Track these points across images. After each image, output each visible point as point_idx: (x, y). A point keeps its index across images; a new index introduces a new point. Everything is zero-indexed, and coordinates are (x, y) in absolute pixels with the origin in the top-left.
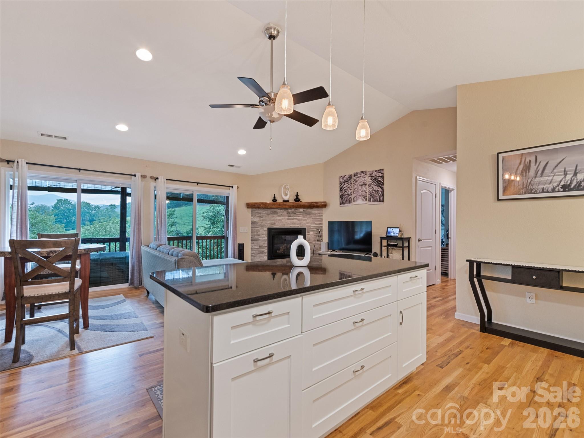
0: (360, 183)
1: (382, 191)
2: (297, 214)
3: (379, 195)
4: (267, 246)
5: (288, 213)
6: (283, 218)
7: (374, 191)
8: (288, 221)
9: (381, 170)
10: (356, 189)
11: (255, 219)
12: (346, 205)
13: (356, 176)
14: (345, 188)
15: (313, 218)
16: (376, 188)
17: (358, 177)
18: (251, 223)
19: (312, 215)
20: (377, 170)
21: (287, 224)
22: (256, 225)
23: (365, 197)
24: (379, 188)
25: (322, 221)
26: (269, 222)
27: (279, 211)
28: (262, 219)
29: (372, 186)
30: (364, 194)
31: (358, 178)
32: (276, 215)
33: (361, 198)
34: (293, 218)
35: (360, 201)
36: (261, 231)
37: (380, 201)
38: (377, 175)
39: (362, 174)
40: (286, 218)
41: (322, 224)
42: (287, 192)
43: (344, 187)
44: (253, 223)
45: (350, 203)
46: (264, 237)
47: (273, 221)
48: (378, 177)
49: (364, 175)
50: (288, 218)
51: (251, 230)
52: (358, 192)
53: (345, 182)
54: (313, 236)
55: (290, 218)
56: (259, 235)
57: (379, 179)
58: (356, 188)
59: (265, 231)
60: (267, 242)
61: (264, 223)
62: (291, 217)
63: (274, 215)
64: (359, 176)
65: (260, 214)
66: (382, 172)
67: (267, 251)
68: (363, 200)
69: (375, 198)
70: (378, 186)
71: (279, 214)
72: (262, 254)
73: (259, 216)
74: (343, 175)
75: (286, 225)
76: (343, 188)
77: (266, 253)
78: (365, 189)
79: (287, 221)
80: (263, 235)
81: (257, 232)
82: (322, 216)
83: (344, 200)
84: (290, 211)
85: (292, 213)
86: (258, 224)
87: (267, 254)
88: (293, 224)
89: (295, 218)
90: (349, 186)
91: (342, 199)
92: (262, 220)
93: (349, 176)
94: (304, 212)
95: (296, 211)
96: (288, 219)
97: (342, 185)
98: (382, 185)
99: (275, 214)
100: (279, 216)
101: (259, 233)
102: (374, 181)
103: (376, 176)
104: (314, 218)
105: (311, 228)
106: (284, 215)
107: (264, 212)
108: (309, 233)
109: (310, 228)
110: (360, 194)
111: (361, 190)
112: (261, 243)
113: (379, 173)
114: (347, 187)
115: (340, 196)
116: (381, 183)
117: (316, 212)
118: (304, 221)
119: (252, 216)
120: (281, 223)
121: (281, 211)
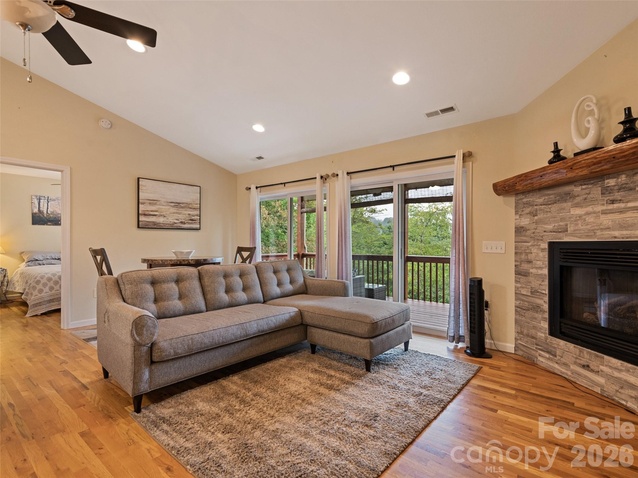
4: (547, 292)
5: (605, 191)
6: (590, 209)
8: (606, 220)
11: (523, 219)
18: (515, 232)
22: (525, 236)
26: (550, 227)
27: (577, 189)
28: (536, 218)
32: (570, 204)
34: (623, 205)
36: (534, 250)
40: (600, 208)
44: (519, 230)
46: (541, 268)
47: (561, 223)
50: (605, 207)
51: (516, 248)
55: (612, 206)
56: (530, 262)
59: (543, 250)
60: (546, 282)
61: (541, 228)
62: (616, 205)
63: (564, 205)
65: (532, 205)
67: (546, 307)
71: (578, 200)
72: (537, 312)
73: (530, 213)
77: (544, 312)
79: (603, 217)
80: (538, 262)
81: (527, 254)
84: (611, 182)
85: (620, 190)
86: (528, 233)
87: (546, 315)
89: (631, 205)
92: (537, 223)
96: (605, 212)
99: (565, 201)
100: (577, 205)
101: (531, 257)
106: (594, 201)
107: (541, 200)
112: (535, 283)
119: (516, 213)
120: (582, 226)
121: (582, 189)
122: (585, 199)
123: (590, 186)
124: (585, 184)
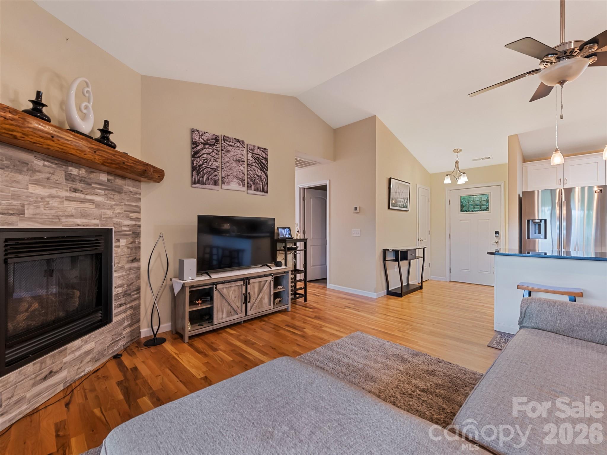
0: (234, 156)
1: (266, 178)
2: (94, 188)
3: (262, 183)
5: (69, 177)
6: (54, 191)
7: (256, 176)
8: (70, 207)
9: (265, 149)
10: (228, 164)
12: (207, 186)
13: (227, 143)
14: (205, 156)
15: (125, 205)
16: (259, 172)
17: (231, 145)
19: (124, 196)
20: (260, 148)
21: (67, 216)
23: (242, 180)
24: (263, 173)
25: (139, 212)
27: (38, 163)
29: (254, 167)
30: (241, 175)
31: (231, 147)
32: (27, 178)
33: (236, 180)
34: (82, 196)
35: (234, 185)
37: (263, 191)
38: (261, 155)
39: (238, 144)
40: (64, 194)
41: (138, 219)
42: (86, 107)
43: (203, 152)
45: (215, 185)
47: (15, 203)
48: (261, 158)
49: (241, 146)
50: (68, 194)
52: (231, 169)
53: (205, 144)
54: (126, 250)
55: (74, 195)
57: (263, 161)
58: (227, 162)
62: (77, 195)
63: (19, 177)
64: (233, 144)
66: (266, 153)
68: (240, 185)
69: (258, 186)
70: (261, 170)
71: (38, 176)
74: (202, 129)
75: (63, 219)
76: (200, 154)
78: (242, 168)
79: (66, 204)
82: (139, 200)
83: (203, 177)
84: (74, 171)
85: (81, 181)
88: (84, 215)
89: (88, 197)
90: (214, 154)
91: (198, 173)
93: (214, 137)
94: (109, 184)
95: (92, 176)
96: (68, 199)
97: (198, 148)
98: (266, 170)
99: (21, 172)
100: (37, 183)
102: (256, 160)
103: (259, 155)
104: (127, 203)
105: (124, 228)
106: (57, 184)
108: (118, 244)
109: (120, 229)
110: (235, 174)
111: (237, 168)
113: (263, 153)
114: (209, 154)
115: (194, 168)
116: (265, 167)
117: (132, 189)
118: (108, 209)
120: (45, 209)
121: (44, 165)
122: (48, 179)
123: (54, 166)
124: (48, 161)
